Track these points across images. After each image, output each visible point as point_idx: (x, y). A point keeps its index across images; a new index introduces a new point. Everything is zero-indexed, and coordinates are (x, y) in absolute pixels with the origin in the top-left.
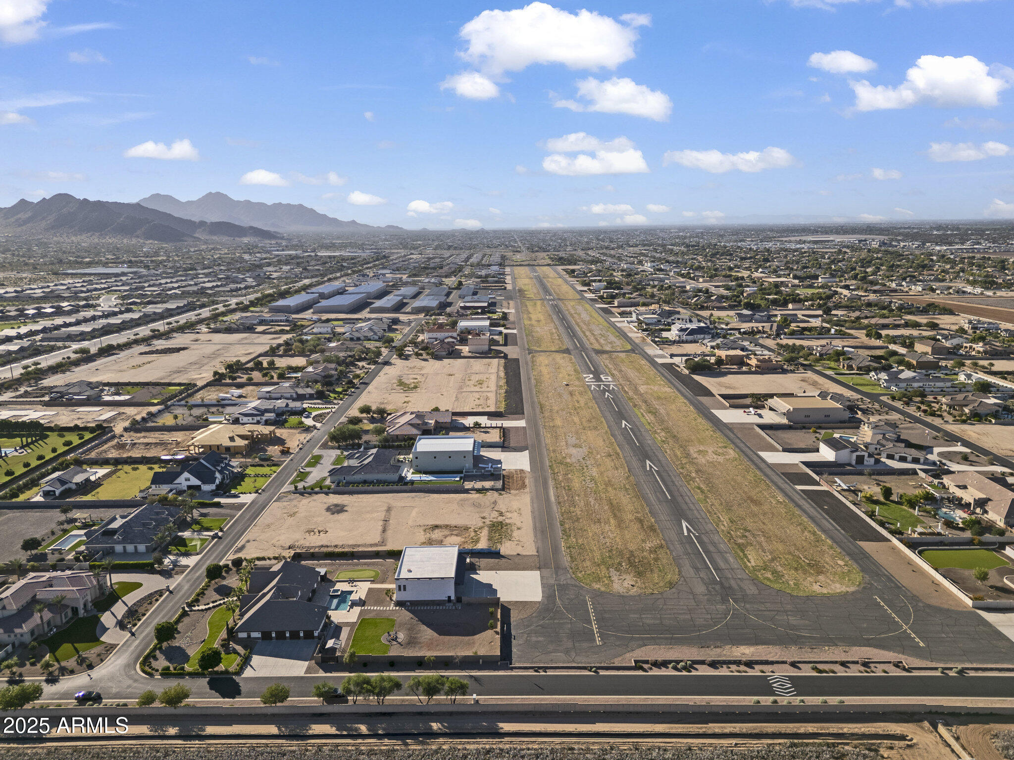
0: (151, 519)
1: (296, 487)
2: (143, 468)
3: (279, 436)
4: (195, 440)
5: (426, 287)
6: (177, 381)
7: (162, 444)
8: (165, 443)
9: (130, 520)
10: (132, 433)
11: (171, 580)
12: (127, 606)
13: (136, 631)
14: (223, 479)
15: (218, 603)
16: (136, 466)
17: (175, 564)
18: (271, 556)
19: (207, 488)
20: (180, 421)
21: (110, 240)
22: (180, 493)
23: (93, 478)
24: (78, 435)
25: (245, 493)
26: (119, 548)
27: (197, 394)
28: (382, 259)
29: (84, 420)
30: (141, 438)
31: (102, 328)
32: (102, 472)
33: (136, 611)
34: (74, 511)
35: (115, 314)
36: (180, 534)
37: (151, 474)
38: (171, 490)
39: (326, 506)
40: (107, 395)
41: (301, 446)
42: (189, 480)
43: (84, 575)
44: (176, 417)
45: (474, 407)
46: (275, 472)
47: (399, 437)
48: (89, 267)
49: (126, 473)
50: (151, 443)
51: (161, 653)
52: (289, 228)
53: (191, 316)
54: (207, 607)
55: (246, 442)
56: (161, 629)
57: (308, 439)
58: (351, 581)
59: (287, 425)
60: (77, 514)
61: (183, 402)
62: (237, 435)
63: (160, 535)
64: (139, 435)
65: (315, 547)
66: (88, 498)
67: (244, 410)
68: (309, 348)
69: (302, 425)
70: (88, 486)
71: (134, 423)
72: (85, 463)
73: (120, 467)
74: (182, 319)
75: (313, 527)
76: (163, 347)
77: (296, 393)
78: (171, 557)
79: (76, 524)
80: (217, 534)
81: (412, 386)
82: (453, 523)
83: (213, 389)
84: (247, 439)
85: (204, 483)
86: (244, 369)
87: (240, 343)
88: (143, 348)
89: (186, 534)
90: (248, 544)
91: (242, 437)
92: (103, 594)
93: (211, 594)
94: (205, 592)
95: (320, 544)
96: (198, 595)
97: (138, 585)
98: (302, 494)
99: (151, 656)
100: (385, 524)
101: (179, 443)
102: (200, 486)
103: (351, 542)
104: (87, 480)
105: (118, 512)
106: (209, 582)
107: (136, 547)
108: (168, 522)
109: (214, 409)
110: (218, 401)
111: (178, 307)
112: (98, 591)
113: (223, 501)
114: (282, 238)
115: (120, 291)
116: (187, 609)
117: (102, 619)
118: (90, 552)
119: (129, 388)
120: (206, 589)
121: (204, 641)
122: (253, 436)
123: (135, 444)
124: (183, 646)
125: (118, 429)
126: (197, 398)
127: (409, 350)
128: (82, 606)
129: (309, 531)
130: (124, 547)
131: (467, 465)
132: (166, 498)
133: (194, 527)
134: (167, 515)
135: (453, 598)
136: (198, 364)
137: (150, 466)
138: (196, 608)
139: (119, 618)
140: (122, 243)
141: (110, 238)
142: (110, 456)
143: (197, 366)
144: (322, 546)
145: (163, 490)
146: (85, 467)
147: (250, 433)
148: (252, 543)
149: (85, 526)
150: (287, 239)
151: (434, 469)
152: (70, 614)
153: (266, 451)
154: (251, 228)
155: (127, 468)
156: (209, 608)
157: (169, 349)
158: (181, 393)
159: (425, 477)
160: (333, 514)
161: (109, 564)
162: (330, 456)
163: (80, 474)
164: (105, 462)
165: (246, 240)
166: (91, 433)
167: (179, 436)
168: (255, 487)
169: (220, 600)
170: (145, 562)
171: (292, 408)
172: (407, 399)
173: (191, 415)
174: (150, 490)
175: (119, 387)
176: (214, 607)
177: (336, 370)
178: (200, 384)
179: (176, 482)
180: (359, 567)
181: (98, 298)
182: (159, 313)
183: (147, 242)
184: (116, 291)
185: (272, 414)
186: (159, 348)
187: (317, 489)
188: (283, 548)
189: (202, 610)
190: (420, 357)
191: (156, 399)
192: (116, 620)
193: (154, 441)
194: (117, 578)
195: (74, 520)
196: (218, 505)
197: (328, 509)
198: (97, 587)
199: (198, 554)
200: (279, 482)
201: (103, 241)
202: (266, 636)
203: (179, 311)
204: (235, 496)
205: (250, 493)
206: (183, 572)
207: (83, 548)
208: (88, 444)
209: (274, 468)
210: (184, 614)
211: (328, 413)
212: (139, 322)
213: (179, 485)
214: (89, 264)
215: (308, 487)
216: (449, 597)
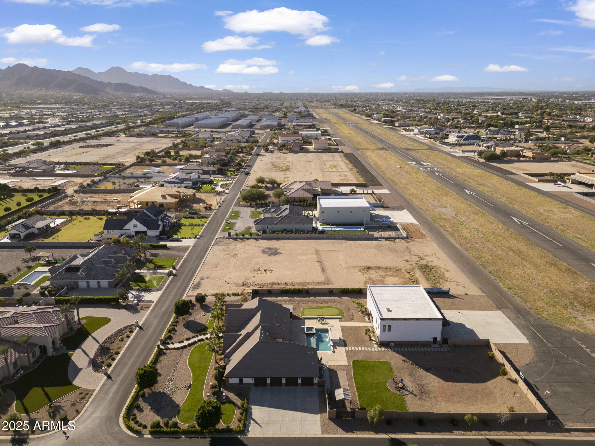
0: (110, 257)
1: (229, 234)
2: (93, 218)
3: (199, 197)
4: (133, 198)
5: (263, 117)
6: (110, 162)
7: (106, 202)
8: (108, 201)
9: (92, 257)
10: (81, 194)
11: (138, 314)
12: (98, 342)
13: (112, 372)
14: (164, 226)
15: (192, 340)
16: (87, 217)
17: (138, 298)
18: (230, 293)
19: (152, 233)
20: (117, 187)
21: (52, 93)
22: (130, 237)
23: (52, 225)
24: (37, 195)
25: (185, 238)
26: (82, 284)
27: (126, 171)
28: (227, 104)
29: (42, 185)
30: (89, 198)
31: (51, 133)
32: (59, 221)
33: (108, 349)
34: (37, 251)
35: (59, 126)
36: (137, 271)
37: (103, 223)
38: (121, 235)
39: (261, 249)
40: (58, 170)
41: (219, 204)
42: (136, 226)
43: (51, 310)
44: (114, 183)
45: (340, 181)
46: (206, 223)
47: (295, 199)
48: (40, 105)
49: (80, 222)
50: (98, 201)
51: (144, 401)
52: (163, 89)
53: (113, 128)
54: (182, 345)
55: (176, 200)
56: (143, 374)
57: (223, 199)
58: (321, 319)
59: (201, 190)
60: (41, 253)
61: (117, 175)
62: (168, 195)
63: (121, 272)
64: (86, 195)
65: (268, 284)
66: (50, 240)
67: (166, 179)
68: (200, 144)
69: (214, 191)
70: (48, 231)
71: (82, 186)
72: (45, 214)
73: (74, 217)
74: (106, 129)
75: (258, 266)
76: (96, 144)
77: (202, 170)
78: (133, 292)
79: (40, 262)
80: (171, 272)
81: (285, 168)
82: (383, 264)
83: (137, 167)
84: (175, 198)
85: (150, 229)
86: (156, 157)
87: (149, 142)
88: (81, 144)
89: (143, 271)
90: (202, 281)
91: (172, 196)
92: (71, 329)
93: (182, 332)
94: (176, 328)
95: (271, 281)
96: (170, 331)
97: (106, 321)
98: (235, 239)
99: (133, 407)
100: (321, 265)
101: (120, 201)
102: (146, 232)
103: (299, 281)
104: (48, 226)
105: (78, 252)
106: (177, 318)
107: (99, 283)
108: (126, 259)
109: (141, 180)
110: (144, 174)
111: (102, 123)
112: (66, 327)
113: (169, 244)
114: (160, 94)
115: (61, 115)
116: (162, 347)
117: (73, 358)
118: (55, 287)
119: (74, 166)
120: (176, 326)
121: (190, 386)
122: (180, 196)
123: (84, 202)
124: (167, 392)
125: (70, 191)
126: (127, 173)
127: (271, 147)
128: (50, 344)
129: (257, 270)
130: (88, 283)
131: (365, 219)
132: (119, 241)
133: (148, 265)
134: (124, 254)
135: (439, 339)
136: (123, 153)
137: (100, 217)
138: (171, 346)
139: (92, 356)
140: (60, 94)
141: (52, 92)
142: (64, 209)
143: (122, 154)
144: (274, 284)
145: (115, 234)
146: (45, 216)
147: (178, 193)
148: (206, 280)
149: (48, 263)
150: (163, 95)
151: (338, 222)
152: (38, 353)
153: (193, 207)
154: (141, 87)
155: (80, 218)
156: (185, 347)
157: (100, 144)
158: (114, 169)
159: (334, 228)
160: (270, 255)
161: (77, 299)
162: (247, 212)
163: (42, 221)
164: (62, 214)
165: (137, 95)
166: (49, 193)
167: (119, 197)
168: (192, 234)
169: (194, 337)
170: (110, 297)
171: (203, 179)
172: (285, 176)
173: (124, 183)
174: (103, 235)
175: (67, 165)
176: (190, 345)
177: (226, 156)
178: (127, 164)
179: (125, 228)
180: (319, 305)
181: (47, 119)
182: (89, 126)
183: (76, 94)
184: (58, 116)
185: (190, 182)
186: (93, 144)
187: (246, 236)
188: (238, 285)
189: (178, 349)
190: (281, 151)
191: (96, 173)
192: (88, 359)
193: (99, 200)
194: (85, 313)
195: (38, 259)
196: (165, 247)
197: (264, 251)
198: (65, 323)
199: (158, 290)
200: (211, 230)
201: (48, 93)
202: (260, 382)
203: (103, 125)
204: (178, 240)
205: (190, 238)
206: (148, 308)
207: (47, 283)
208: (47, 201)
209: (204, 220)
210: (161, 353)
211: (231, 184)
212: (76, 130)
213: (127, 231)
214: (39, 104)
215: (240, 234)
216: (435, 339)
